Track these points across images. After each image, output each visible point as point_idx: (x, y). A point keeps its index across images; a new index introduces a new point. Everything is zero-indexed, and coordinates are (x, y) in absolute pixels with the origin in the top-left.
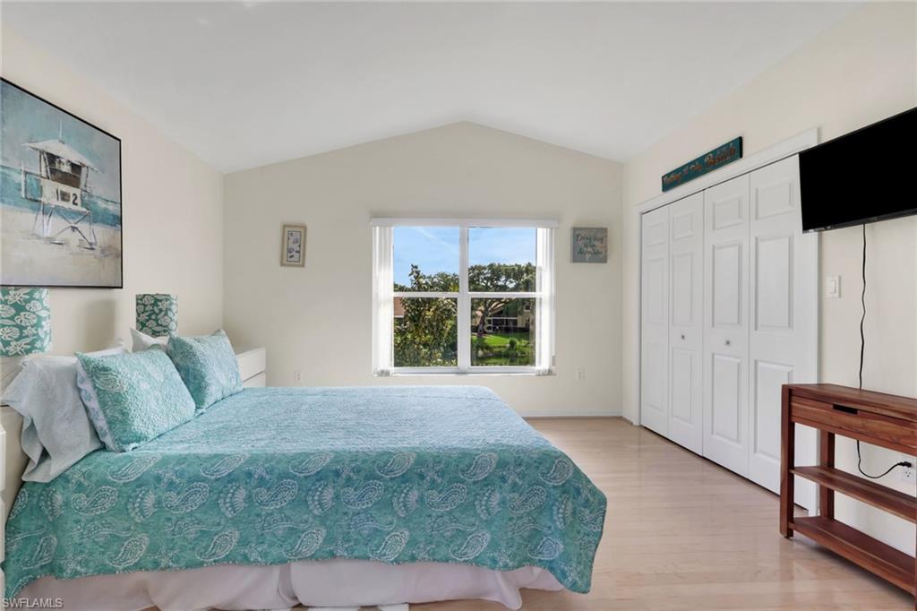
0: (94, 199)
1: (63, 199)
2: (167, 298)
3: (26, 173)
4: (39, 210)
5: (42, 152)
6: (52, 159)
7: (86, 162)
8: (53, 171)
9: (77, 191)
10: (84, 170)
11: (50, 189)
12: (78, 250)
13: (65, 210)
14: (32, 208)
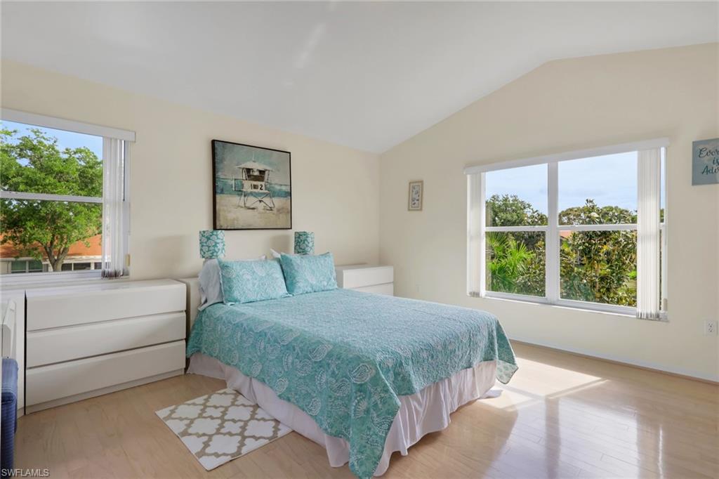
0: (273, 185)
1: (255, 188)
2: (305, 233)
3: (235, 180)
4: (242, 195)
5: (243, 169)
6: (248, 170)
7: (268, 168)
8: (249, 176)
9: (263, 183)
10: (267, 172)
11: (248, 185)
12: (263, 211)
13: (255, 192)
14: (238, 195)
